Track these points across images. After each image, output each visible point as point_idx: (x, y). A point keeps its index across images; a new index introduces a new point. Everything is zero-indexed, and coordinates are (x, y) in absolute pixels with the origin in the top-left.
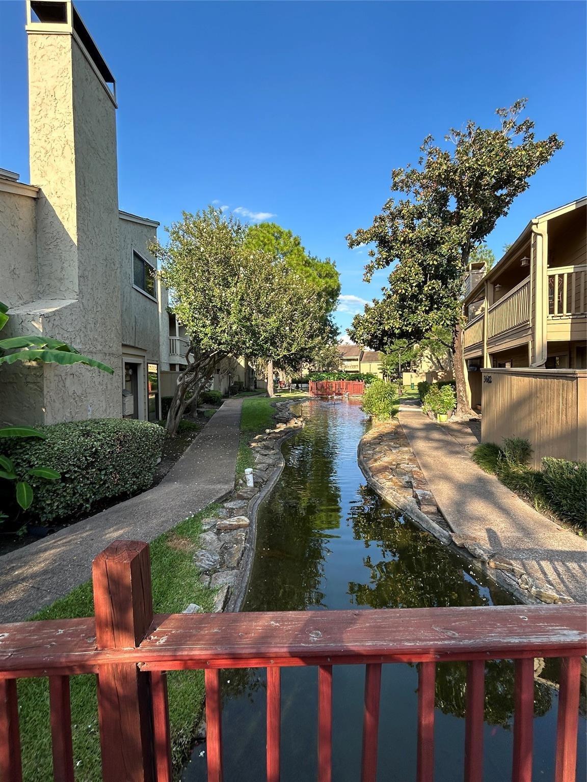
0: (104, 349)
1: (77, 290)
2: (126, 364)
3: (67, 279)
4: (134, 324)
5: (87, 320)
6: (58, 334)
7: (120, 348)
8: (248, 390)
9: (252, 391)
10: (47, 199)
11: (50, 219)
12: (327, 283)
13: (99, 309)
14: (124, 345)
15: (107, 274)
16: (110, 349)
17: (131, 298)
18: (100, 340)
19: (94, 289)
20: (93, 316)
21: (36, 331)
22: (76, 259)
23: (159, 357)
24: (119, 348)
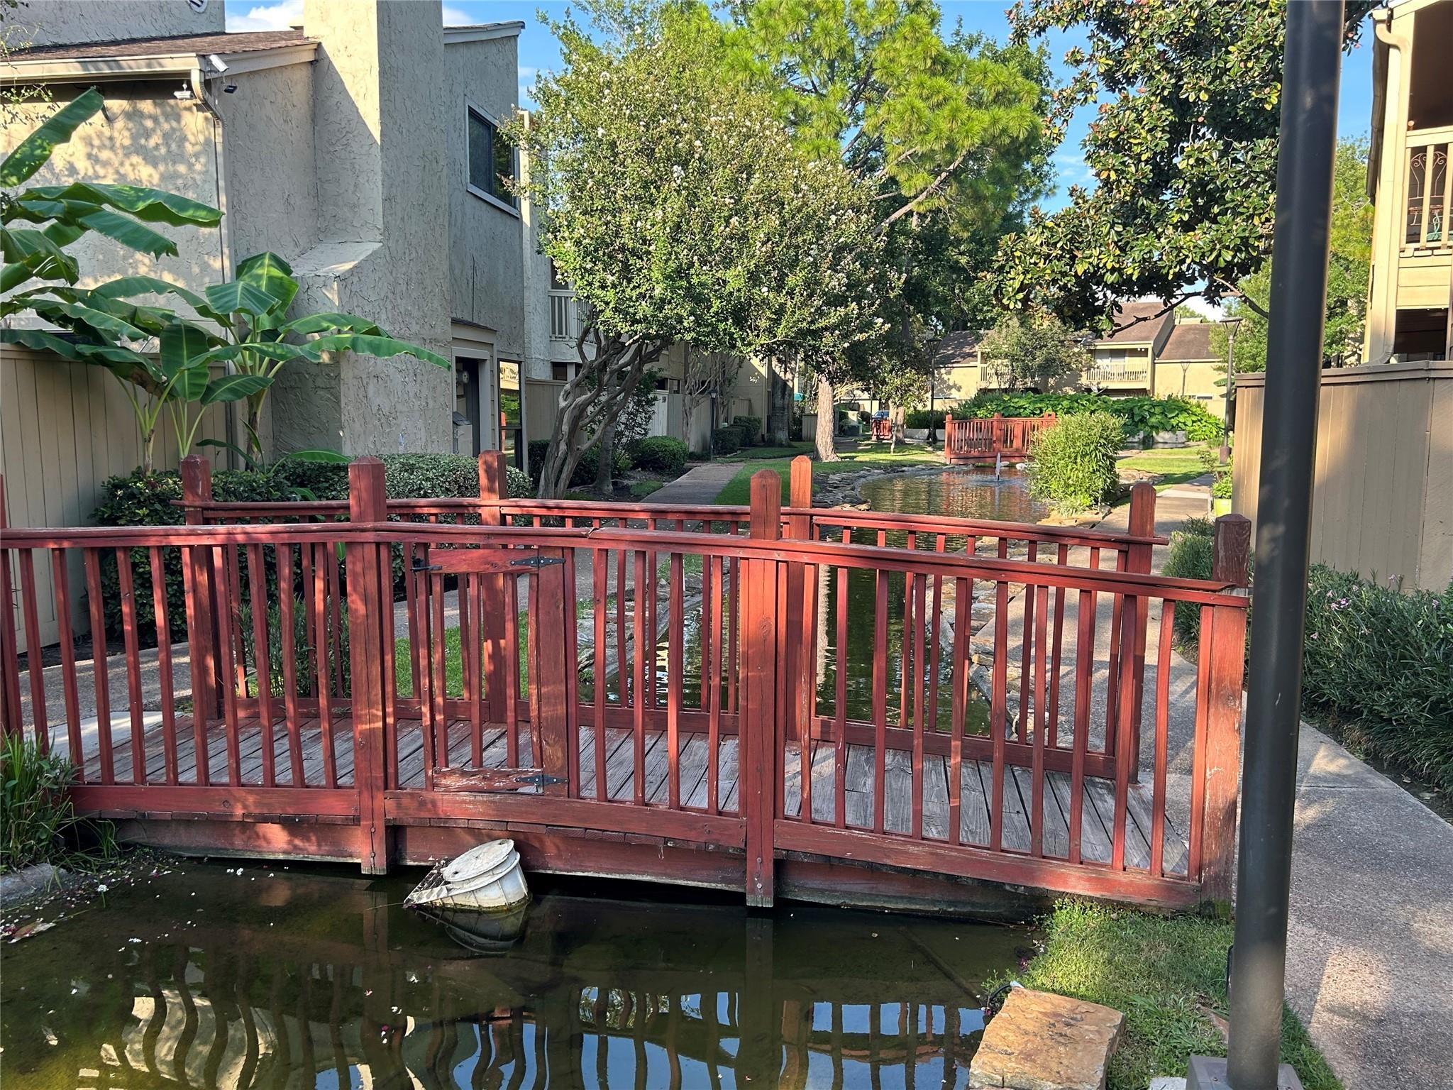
0: (423, 331)
1: (380, 225)
2: (459, 360)
3: (364, 205)
4: (470, 272)
5: (396, 279)
6: (358, 306)
7: (448, 327)
8: (770, 443)
9: (781, 445)
10: (330, 62)
11: (336, 97)
12: (995, 121)
13: (414, 255)
14: (456, 322)
15: (425, 184)
16: (432, 332)
17: (464, 214)
18: (415, 313)
19: (406, 218)
20: (404, 269)
21: (329, 304)
22: (378, 169)
23: (523, 346)
24: (446, 327)
